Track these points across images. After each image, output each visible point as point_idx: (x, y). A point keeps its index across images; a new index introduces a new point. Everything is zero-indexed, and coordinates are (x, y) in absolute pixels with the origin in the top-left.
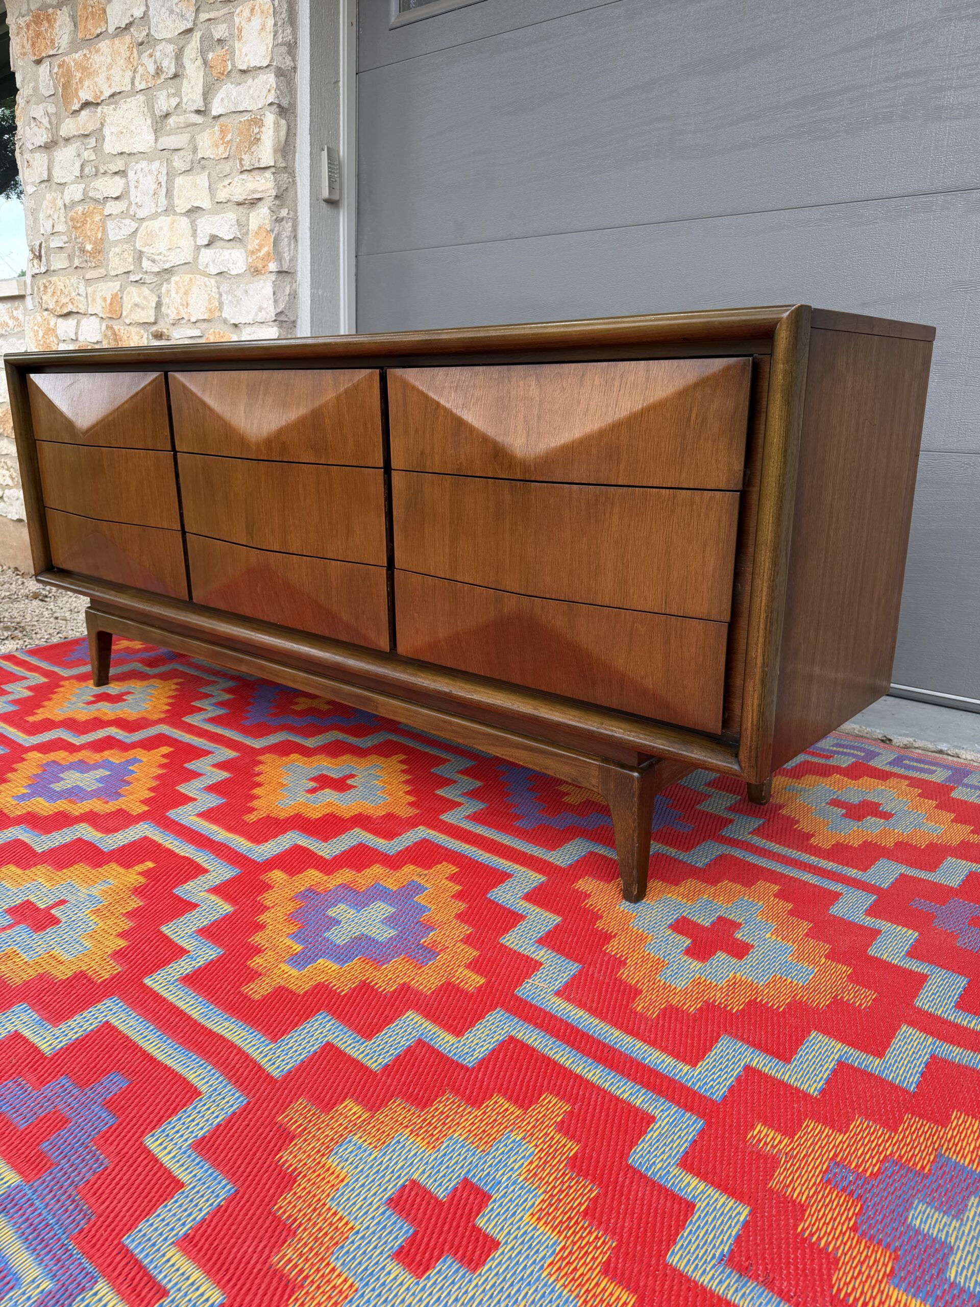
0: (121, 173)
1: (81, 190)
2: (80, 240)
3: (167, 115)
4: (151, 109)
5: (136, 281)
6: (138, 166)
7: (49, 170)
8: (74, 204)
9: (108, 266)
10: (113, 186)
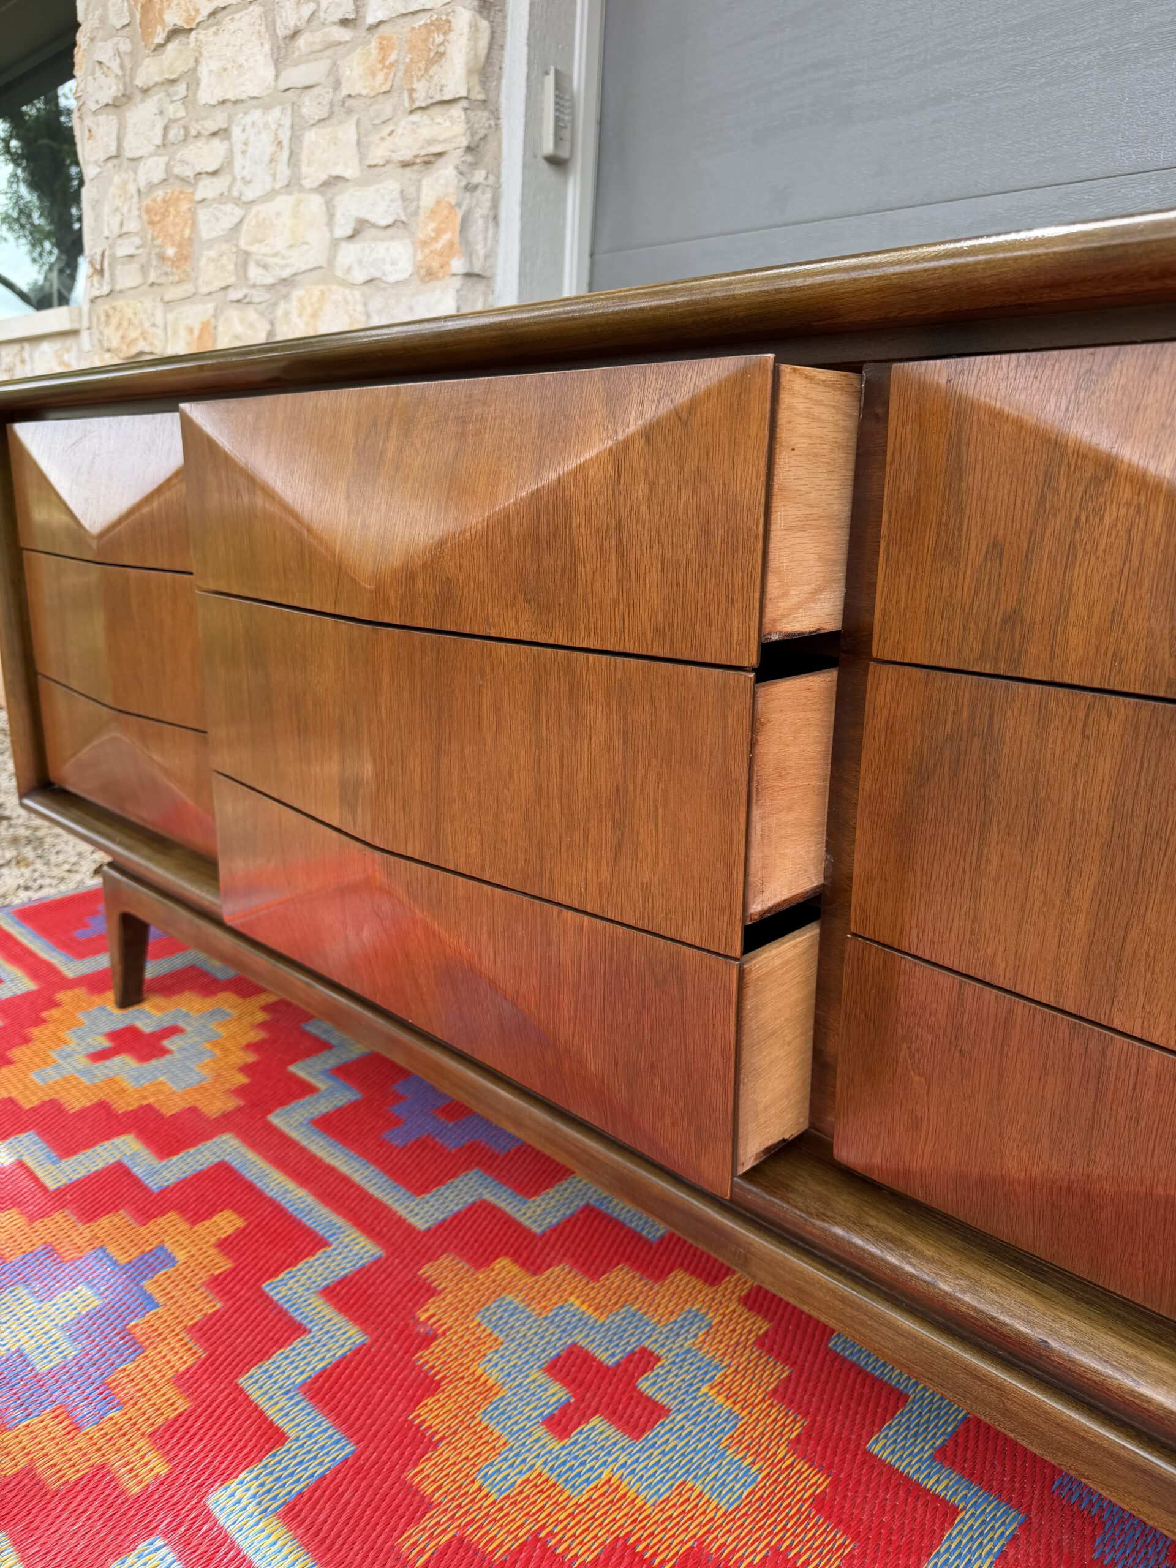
0: (222, 133)
1: (162, 166)
2: (158, 242)
3: (295, 34)
4: (271, 26)
5: (238, 301)
6: (248, 119)
7: (119, 140)
8: (152, 187)
9: (197, 279)
10: (209, 155)
